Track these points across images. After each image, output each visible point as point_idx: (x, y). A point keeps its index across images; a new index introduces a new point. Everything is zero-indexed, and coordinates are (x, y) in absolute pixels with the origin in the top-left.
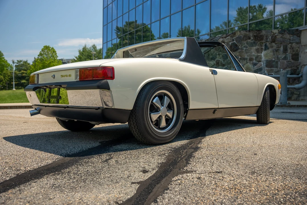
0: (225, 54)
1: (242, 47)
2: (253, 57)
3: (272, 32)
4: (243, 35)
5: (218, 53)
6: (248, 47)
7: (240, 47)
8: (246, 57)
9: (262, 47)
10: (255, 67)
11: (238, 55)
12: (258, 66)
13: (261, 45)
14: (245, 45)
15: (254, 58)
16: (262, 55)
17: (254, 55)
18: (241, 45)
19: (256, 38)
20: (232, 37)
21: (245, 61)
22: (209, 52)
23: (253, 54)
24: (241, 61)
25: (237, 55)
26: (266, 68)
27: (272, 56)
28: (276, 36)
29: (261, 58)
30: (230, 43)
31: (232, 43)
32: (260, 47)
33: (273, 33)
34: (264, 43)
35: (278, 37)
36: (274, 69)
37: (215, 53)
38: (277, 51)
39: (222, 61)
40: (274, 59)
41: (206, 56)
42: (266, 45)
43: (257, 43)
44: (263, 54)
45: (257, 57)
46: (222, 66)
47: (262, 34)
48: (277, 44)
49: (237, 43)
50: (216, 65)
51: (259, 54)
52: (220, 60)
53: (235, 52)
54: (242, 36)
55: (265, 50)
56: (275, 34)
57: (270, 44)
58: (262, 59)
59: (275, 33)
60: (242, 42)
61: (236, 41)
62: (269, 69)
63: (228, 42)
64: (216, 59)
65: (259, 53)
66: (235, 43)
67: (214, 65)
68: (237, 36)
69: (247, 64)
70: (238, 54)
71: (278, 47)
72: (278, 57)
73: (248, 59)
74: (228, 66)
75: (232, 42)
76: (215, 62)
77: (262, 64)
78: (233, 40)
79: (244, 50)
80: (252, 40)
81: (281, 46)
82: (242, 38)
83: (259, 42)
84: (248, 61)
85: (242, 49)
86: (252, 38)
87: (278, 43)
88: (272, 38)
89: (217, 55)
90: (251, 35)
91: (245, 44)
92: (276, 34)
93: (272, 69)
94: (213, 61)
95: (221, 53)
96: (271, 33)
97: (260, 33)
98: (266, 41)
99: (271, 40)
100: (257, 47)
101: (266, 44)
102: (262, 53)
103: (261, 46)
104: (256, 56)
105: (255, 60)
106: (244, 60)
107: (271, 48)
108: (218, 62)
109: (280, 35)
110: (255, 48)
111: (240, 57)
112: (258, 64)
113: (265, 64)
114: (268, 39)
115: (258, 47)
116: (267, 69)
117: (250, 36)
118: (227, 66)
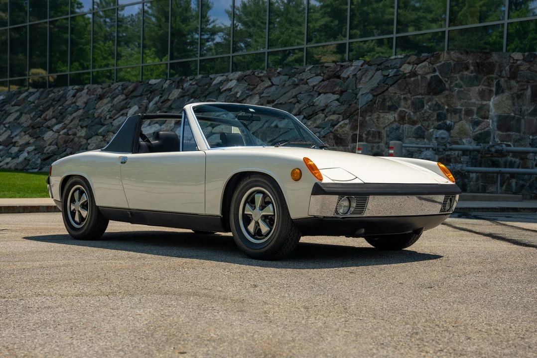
0: (419, 99)
1: (452, 86)
2: (473, 108)
3: (510, 56)
4: (454, 60)
5: (402, 97)
6: (464, 86)
7: (447, 86)
8: (459, 107)
9: (490, 87)
10: (477, 128)
11: (442, 103)
12: (483, 128)
13: (489, 82)
14: (457, 82)
15: (475, 109)
16: (491, 103)
17: (475, 103)
18: (449, 82)
19: (480, 67)
20: (432, 64)
21: (457, 115)
22: (385, 94)
23: (473, 101)
24: (449, 114)
25: (440, 103)
26: (498, 132)
27: (509, 107)
28: (518, 66)
29: (489, 111)
30: (428, 77)
31: (431, 77)
32: (486, 87)
33: (514, 59)
34: (496, 79)
35: (522, 68)
36: (512, 135)
37: (397, 97)
38: (519, 97)
39: (412, 114)
40: (513, 114)
41: (379, 101)
42: (498, 85)
43: (482, 78)
44: (493, 103)
45: (481, 108)
46: (411, 124)
47: (491, 61)
48: (520, 83)
49: (442, 76)
50: (399, 121)
51: (485, 103)
52: (406, 110)
53: (438, 96)
54: (453, 63)
55: (497, 94)
56: (516, 63)
57: (506, 81)
58: (490, 113)
59: (517, 60)
60: (452, 75)
61: (440, 73)
62: (504, 133)
63: (423, 75)
64: (400, 109)
65: (485, 100)
66: (437, 76)
67: (395, 121)
68: (443, 62)
69: (460, 122)
70: (443, 100)
71: (522, 90)
72: (521, 109)
73: (463, 112)
74: (424, 125)
75: (433, 75)
76: (396, 116)
77: (489, 122)
78: (435, 71)
79: (455, 93)
80: (472, 72)
81: (527, 88)
82: (453, 66)
83: (485, 78)
84: (463, 116)
85: (451, 90)
86: (472, 68)
87: (523, 82)
88: (510, 69)
89: (400, 99)
90: (470, 62)
91: (457, 80)
92: (518, 62)
93: (509, 135)
94: (392, 112)
95: (409, 95)
96: (509, 60)
97: (488, 58)
98: (500, 76)
99: (509, 74)
100: (481, 87)
101: (499, 81)
102: (490, 100)
103: (490, 85)
104: (479, 106)
105: (477, 114)
106: (455, 114)
107: (507, 91)
108: (403, 115)
109: (527, 64)
110: (476, 89)
111: (446, 107)
112: (483, 123)
113: (495, 124)
114: (504, 72)
115: (484, 87)
116: (499, 134)
117: (468, 62)
118: (422, 125)
